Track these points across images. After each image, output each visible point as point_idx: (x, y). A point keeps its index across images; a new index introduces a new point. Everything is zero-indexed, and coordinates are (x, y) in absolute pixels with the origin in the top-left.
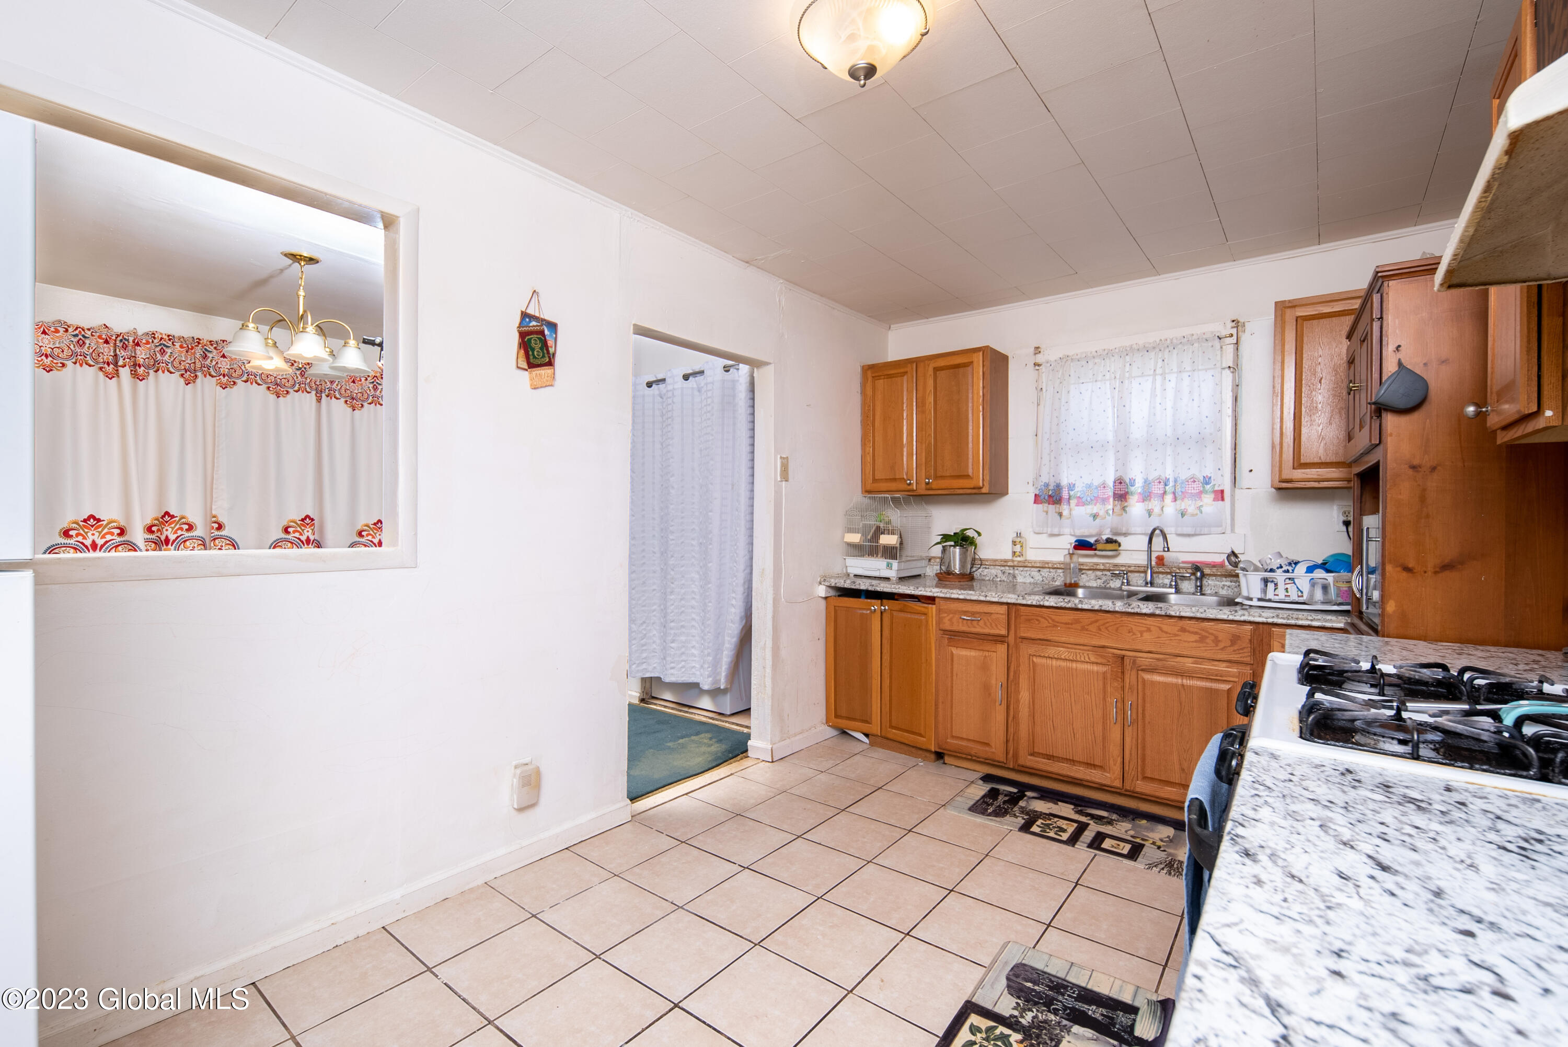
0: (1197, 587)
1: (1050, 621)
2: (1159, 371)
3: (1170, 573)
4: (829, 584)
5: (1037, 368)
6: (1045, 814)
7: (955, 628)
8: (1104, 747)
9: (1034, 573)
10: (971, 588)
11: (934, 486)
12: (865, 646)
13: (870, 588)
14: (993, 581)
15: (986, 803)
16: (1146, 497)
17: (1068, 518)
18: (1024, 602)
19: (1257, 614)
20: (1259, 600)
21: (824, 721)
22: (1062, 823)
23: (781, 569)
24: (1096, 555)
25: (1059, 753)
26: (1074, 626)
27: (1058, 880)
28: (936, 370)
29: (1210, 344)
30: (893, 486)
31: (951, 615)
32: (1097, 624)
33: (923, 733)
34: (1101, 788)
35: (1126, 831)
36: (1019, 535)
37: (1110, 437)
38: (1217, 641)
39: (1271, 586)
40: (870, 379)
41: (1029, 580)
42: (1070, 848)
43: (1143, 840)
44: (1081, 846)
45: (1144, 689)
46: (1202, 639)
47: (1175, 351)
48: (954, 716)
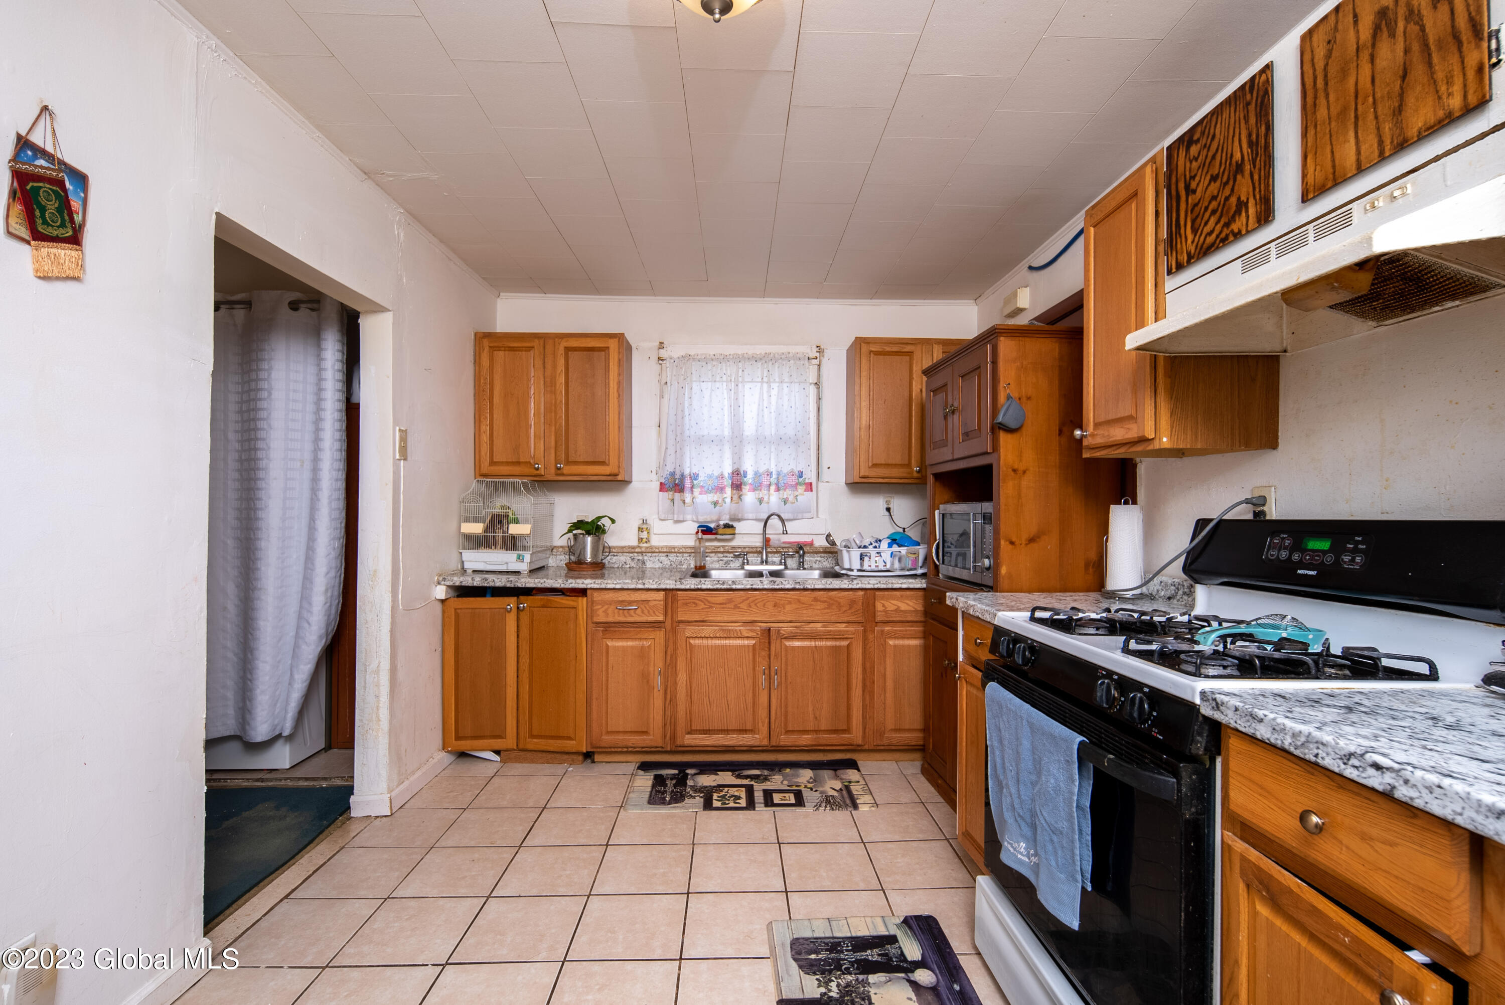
0: (800, 563)
1: (706, 603)
2: (765, 380)
3: (777, 552)
4: (451, 584)
5: (660, 362)
6: (714, 787)
7: (610, 619)
8: (754, 711)
9: (663, 558)
10: (602, 576)
11: (565, 472)
12: (499, 651)
13: (508, 585)
14: (622, 568)
15: (659, 792)
16: (756, 487)
17: (691, 506)
18: (683, 587)
19: (866, 582)
20: (859, 570)
21: (441, 747)
22: (733, 791)
23: (400, 569)
24: (716, 539)
25: (716, 726)
26: (728, 606)
27: (764, 846)
28: (568, 350)
29: (802, 363)
30: (516, 470)
31: (606, 607)
32: (748, 602)
33: (572, 736)
34: (751, 750)
35: (782, 783)
36: (644, 522)
37: (727, 432)
38: (840, 606)
39: (866, 559)
40: (487, 349)
41: (658, 565)
42: (752, 812)
43: (798, 786)
44: (760, 807)
45: (786, 655)
46: (829, 606)
47: (777, 365)
48: (609, 710)
